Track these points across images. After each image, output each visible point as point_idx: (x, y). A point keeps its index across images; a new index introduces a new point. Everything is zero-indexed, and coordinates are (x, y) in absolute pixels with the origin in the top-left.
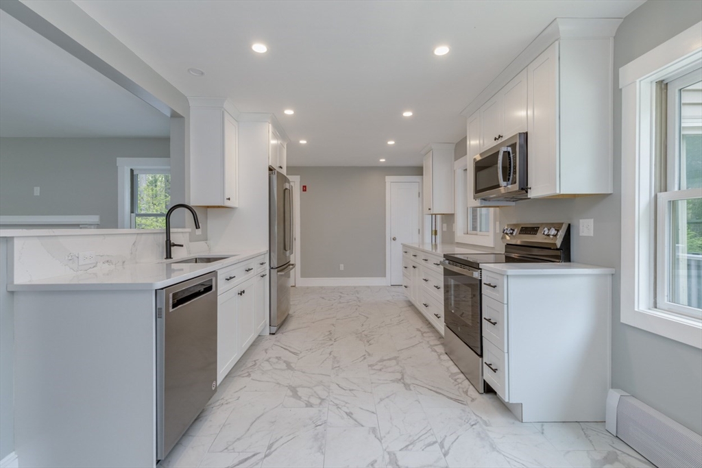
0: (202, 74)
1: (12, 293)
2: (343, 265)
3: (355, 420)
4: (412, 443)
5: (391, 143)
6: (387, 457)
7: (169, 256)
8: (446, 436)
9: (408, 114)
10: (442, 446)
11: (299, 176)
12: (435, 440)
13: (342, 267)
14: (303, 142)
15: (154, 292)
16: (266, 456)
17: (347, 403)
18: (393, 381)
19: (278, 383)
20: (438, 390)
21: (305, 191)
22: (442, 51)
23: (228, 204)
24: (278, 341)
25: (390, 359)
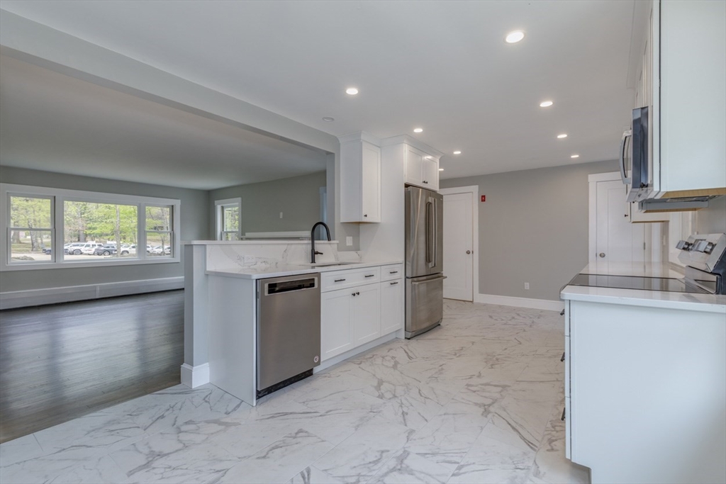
0: (333, 119)
1: (207, 275)
2: (528, 284)
3: (404, 420)
4: (434, 454)
5: (562, 136)
6: (401, 452)
7: (313, 261)
8: (474, 463)
9: (546, 104)
10: (460, 468)
11: (477, 186)
12: (459, 461)
13: (527, 286)
14: (457, 153)
15: (254, 281)
16: (321, 416)
17: (412, 405)
18: (476, 404)
19: (374, 375)
20: (518, 428)
21: (484, 201)
22: (515, 37)
23: (365, 220)
24: (407, 345)
25: (495, 386)
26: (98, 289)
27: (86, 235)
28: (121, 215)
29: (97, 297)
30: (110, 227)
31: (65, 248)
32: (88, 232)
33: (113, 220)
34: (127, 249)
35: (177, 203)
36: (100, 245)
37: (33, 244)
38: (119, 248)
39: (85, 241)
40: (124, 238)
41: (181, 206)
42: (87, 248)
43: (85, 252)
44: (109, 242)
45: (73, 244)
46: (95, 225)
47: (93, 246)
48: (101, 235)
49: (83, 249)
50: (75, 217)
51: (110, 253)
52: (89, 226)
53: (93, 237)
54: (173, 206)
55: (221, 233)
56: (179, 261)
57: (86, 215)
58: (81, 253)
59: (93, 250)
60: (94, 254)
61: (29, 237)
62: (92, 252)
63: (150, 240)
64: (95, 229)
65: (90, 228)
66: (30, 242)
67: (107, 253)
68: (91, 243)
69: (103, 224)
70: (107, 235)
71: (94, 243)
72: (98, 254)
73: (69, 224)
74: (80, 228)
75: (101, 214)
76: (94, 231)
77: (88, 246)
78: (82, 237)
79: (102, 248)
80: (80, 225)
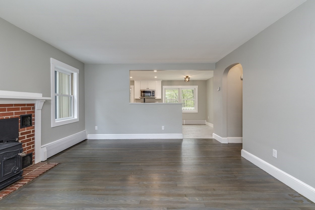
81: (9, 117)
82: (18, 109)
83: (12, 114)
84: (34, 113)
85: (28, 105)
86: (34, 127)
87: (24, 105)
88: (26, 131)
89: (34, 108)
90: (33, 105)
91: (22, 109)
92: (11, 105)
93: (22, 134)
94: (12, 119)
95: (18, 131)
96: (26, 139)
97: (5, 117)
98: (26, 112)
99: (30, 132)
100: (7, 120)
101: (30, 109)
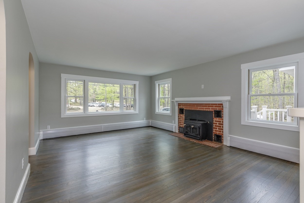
26: (103, 127)
27: (96, 100)
28: (107, 92)
29: (102, 131)
30: (103, 97)
31: (89, 104)
32: (96, 99)
33: (104, 94)
34: (109, 105)
35: (137, 83)
36: (100, 104)
37: (80, 103)
38: (106, 105)
39: (95, 102)
40: (107, 101)
41: (139, 84)
42: (96, 105)
43: (95, 106)
44: (103, 102)
45: (92, 103)
46: (99, 96)
47: (98, 104)
48: (100, 100)
49: (95, 105)
50: (92, 94)
51: (103, 106)
52: (97, 96)
53: (98, 100)
54: (135, 85)
55: (158, 98)
56: (138, 113)
57: (96, 93)
58: (94, 106)
59: (98, 105)
60: (98, 107)
61: (79, 101)
62: (97, 106)
63: (116, 102)
64: (98, 97)
65: (97, 97)
66: (79, 102)
67: (102, 106)
68: (97, 103)
69: (101, 96)
70: (102, 100)
71: (98, 103)
72: (100, 107)
73: (90, 96)
74: (94, 97)
75: (101, 92)
76: (98, 98)
77: (96, 104)
78: (94, 101)
79: (101, 105)
80: (94, 96)
81: (209, 110)
82: (213, 106)
83: (210, 109)
84: (223, 110)
85: (219, 104)
86: (223, 119)
87: (216, 104)
88: (218, 120)
89: (223, 107)
90: (222, 104)
91: (215, 107)
92: (209, 104)
93: (215, 121)
94: (210, 111)
95: (213, 119)
96: (218, 125)
97: (207, 110)
98: (218, 109)
99: (220, 122)
100: (208, 111)
101: (220, 107)
